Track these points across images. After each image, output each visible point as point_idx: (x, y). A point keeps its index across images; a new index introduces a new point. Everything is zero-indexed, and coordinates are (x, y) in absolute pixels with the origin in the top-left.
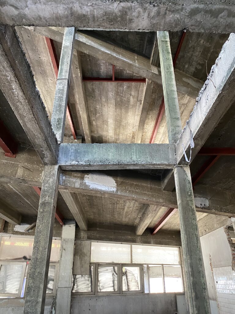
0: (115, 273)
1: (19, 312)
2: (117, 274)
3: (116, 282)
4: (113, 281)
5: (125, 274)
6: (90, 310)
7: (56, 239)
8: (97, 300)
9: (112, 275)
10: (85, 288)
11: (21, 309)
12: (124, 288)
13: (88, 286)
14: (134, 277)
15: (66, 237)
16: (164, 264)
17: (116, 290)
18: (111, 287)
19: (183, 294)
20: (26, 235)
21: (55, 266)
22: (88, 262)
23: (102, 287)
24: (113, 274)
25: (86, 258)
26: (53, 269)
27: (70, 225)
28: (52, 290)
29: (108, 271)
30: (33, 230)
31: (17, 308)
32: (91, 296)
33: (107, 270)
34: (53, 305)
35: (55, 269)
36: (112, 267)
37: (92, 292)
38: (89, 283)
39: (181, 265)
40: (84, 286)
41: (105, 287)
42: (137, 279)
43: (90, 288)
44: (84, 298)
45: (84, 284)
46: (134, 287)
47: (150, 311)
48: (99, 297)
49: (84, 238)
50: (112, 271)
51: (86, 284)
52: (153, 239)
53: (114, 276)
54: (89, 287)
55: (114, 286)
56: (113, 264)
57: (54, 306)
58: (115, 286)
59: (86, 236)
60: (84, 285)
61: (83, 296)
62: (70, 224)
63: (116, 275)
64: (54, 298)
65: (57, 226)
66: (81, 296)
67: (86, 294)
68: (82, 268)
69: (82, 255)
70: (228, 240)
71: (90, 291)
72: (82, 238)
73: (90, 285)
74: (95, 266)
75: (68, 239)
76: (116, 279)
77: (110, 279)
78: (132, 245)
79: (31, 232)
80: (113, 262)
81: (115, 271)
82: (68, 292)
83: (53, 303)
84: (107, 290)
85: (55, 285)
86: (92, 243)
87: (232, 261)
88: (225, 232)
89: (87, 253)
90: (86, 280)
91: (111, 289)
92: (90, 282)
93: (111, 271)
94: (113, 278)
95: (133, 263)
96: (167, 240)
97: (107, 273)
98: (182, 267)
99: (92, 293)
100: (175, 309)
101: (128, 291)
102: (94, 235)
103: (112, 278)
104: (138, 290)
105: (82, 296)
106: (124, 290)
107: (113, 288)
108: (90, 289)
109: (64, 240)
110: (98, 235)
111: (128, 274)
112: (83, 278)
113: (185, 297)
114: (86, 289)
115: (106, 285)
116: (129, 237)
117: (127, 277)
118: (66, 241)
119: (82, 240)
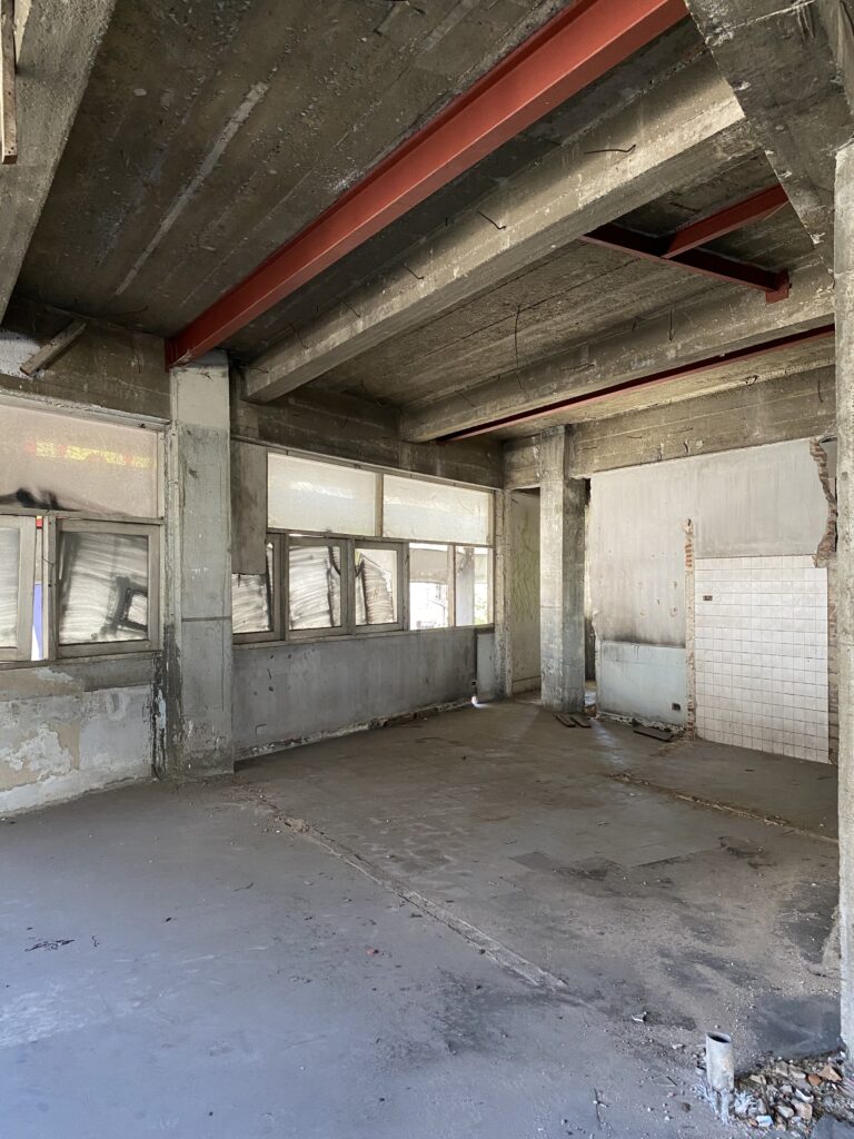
0: (333, 570)
1: (39, 716)
2: (339, 572)
3: (337, 598)
4: (330, 596)
5: (360, 571)
6: (271, 689)
7: (143, 426)
8: (290, 657)
9: (325, 576)
10: (251, 619)
11: (45, 706)
12: (359, 618)
13: (259, 612)
14: (381, 582)
15: (197, 423)
16: (457, 541)
17: (338, 623)
18: (323, 613)
19: (490, 630)
20: (26, 390)
21: (147, 537)
22: (260, 528)
23: (296, 615)
24: (329, 572)
25: (256, 512)
26: (142, 548)
27: (206, 371)
28: (144, 628)
29: (315, 561)
30: (53, 373)
31: (30, 701)
32: (274, 644)
33: (311, 558)
34: (158, 682)
35: (147, 550)
36: (326, 549)
37: (272, 630)
38: (262, 600)
39: (493, 546)
40: (248, 611)
41: (306, 614)
42: (389, 590)
43: (267, 618)
44: (254, 652)
45: (247, 604)
46: (382, 614)
47: (421, 681)
48: (296, 646)
49: (250, 431)
50: (326, 562)
51: (252, 607)
52: (440, 458)
53: (332, 577)
54: (261, 617)
55: (330, 612)
56: (329, 539)
57: (162, 684)
58: (334, 611)
59: (255, 425)
60: (247, 608)
61: (251, 646)
62: (206, 366)
63: (338, 576)
64: (158, 659)
65: (151, 365)
66: (243, 646)
67: (256, 639)
68: (243, 550)
69: (240, 497)
70: (822, 480)
71: (267, 629)
72: (242, 429)
73: (265, 608)
74: (277, 542)
75: (205, 432)
76: (337, 588)
77: (321, 588)
78: (385, 476)
79: (45, 381)
80: (329, 532)
81: (333, 563)
82: (220, 635)
83: (156, 674)
84: (311, 624)
85: (153, 611)
86: (270, 455)
87: (823, 540)
88: (812, 454)
89: (256, 492)
90: (251, 592)
91: (323, 622)
92: (264, 597)
93: (322, 560)
94: (330, 584)
95: (384, 536)
96: (474, 467)
97: (310, 569)
98: (495, 554)
99: (272, 636)
100: (472, 671)
101: (368, 625)
102: (279, 425)
103: (326, 584)
104: (391, 621)
105: (246, 646)
106: (358, 623)
107: (327, 617)
108: (265, 622)
109: (189, 433)
110: (292, 426)
111: (369, 574)
112: (242, 584)
113: (493, 638)
114: (254, 622)
115: (309, 607)
116: (382, 445)
117: (364, 580)
118: (192, 437)
119: (243, 441)
